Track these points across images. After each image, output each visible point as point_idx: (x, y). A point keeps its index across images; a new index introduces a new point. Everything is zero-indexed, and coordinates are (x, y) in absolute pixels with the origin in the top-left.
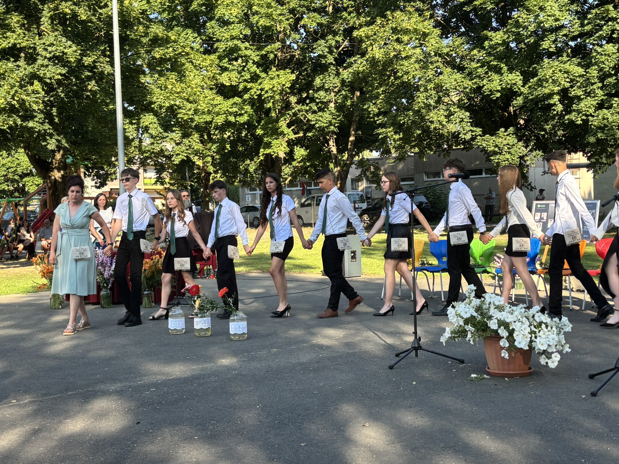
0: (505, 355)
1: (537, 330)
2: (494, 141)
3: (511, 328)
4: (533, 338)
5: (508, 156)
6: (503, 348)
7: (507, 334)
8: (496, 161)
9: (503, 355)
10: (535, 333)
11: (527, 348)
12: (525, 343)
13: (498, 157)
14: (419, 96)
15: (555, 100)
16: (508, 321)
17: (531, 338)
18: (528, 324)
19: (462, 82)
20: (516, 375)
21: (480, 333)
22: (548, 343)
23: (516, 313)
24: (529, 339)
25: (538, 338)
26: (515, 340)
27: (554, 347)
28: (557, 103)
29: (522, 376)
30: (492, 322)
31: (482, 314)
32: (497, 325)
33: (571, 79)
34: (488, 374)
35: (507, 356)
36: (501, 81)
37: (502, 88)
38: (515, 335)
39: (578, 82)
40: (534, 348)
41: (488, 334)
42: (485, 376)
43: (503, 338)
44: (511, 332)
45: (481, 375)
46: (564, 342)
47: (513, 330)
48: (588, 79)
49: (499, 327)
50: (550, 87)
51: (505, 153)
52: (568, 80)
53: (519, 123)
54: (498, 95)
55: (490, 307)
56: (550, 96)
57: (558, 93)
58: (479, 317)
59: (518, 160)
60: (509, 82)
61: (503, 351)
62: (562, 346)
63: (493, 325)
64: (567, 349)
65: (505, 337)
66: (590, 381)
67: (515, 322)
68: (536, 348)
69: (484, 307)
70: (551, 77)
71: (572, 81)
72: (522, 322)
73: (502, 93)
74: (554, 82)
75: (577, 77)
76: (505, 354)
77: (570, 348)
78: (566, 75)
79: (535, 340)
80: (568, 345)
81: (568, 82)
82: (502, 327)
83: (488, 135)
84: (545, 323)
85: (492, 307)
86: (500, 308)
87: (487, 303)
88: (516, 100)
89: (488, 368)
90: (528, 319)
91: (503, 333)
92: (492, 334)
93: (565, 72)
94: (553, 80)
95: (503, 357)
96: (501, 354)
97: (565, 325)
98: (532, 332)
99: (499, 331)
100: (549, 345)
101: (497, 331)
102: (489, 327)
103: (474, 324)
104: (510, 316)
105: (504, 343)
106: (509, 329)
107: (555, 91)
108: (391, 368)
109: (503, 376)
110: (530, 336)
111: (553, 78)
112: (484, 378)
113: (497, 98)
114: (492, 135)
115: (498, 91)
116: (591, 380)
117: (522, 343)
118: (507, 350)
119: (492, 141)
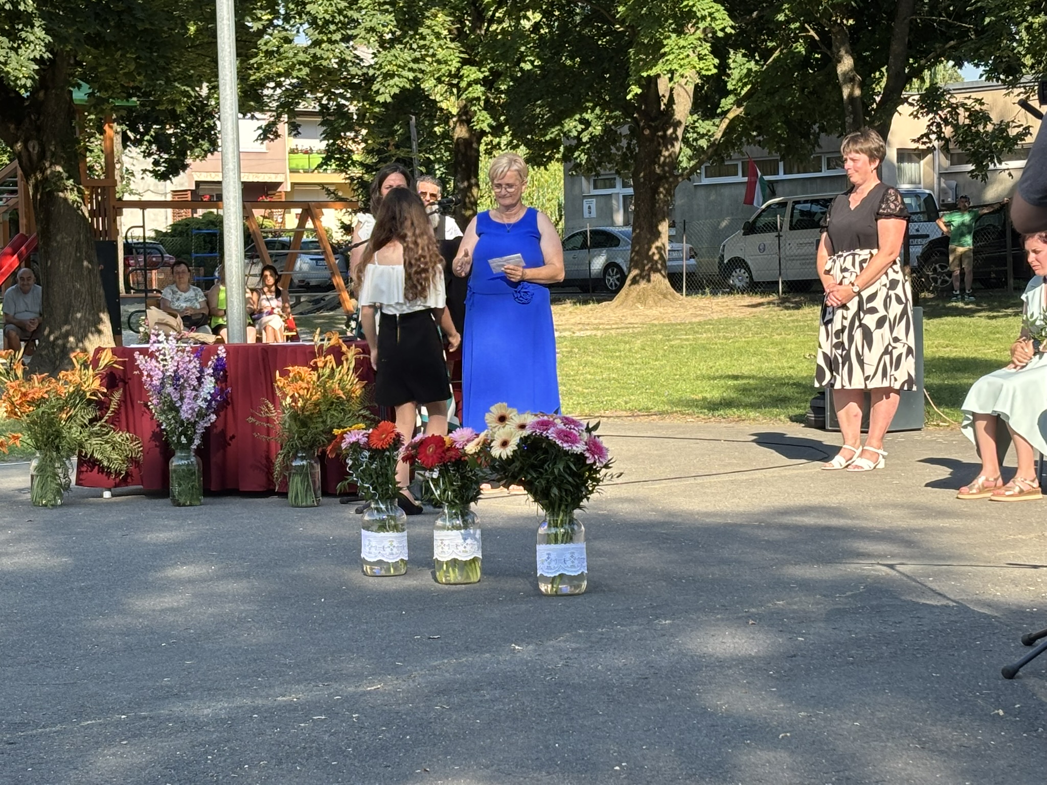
108: (1010, 674)
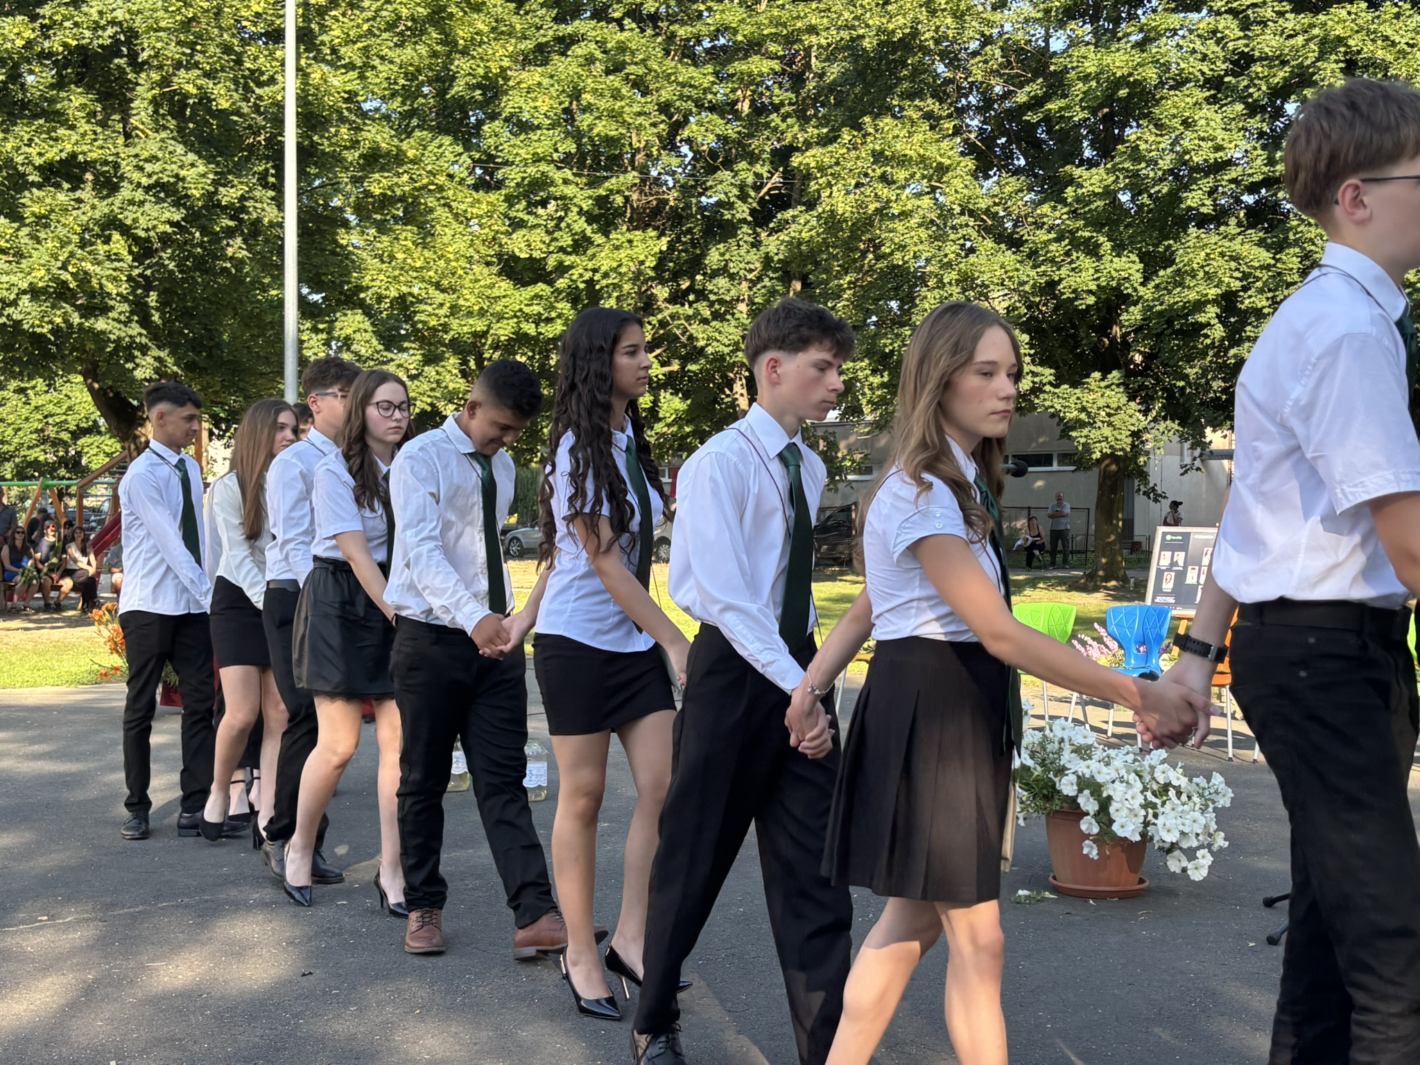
0: (1090, 852)
1: (1158, 801)
2: (1078, 398)
3: (1105, 795)
4: (1150, 817)
5: (1107, 431)
6: (1087, 836)
7: (1097, 808)
8: (1083, 440)
9: (1085, 851)
10: (1154, 806)
11: (1138, 838)
12: (1133, 827)
13: (1085, 431)
14: (926, 297)
15: (1209, 315)
16: (1100, 779)
17: (1146, 817)
18: (1139, 786)
19: (1017, 270)
20: (1111, 894)
21: (1040, 803)
22: (1181, 828)
23: (1117, 763)
24: (1142, 819)
25: (1161, 817)
26: (1112, 821)
27: (1193, 836)
28: (1212, 322)
29: (1125, 896)
30: (1064, 780)
31: (1043, 763)
32: (1075, 787)
33: (1243, 272)
34: (1055, 889)
35: (1094, 854)
36: (1097, 271)
37: (1098, 286)
38: (1112, 810)
39: (1258, 279)
40: (1152, 838)
41: (1056, 805)
42: (1047, 894)
43: (1087, 814)
44: (1105, 804)
45: (1038, 893)
46: (1213, 826)
47: (1109, 798)
48: (1279, 274)
49: (1080, 791)
50: (1201, 288)
51: (1099, 424)
52: (1237, 274)
53: (1132, 361)
54: (1091, 300)
55: (1061, 749)
56: (1199, 306)
57: (1215, 302)
58: (1039, 769)
59: (1129, 440)
60: (1115, 274)
61: (1087, 842)
62: (1210, 835)
63: (1067, 786)
64: (1220, 841)
65: (1092, 813)
66: (1266, 913)
67: (1113, 782)
68: (1156, 838)
69: (1049, 747)
70: (1202, 267)
71: (1245, 276)
72: (1127, 783)
73: (1099, 298)
74: (1208, 277)
75: (1256, 268)
76: (1090, 850)
77: (1225, 839)
78: (1233, 265)
79: (1154, 820)
80: (1222, 834)
81: (1237, 278)
82: (1087, 792)
83: (1066, 386)
84: (1174, 787)
85: (1067, 748)
86: (1083, 752)
87: (1056, 740)
88: (1127, 311)
89: (1054, 878)
90: (1141, 777)
91: (1088, 803)
92: (1065, 805)
93: (1232, 258)
94: (1206, 273)
95: (1087, 855)
96: (1082, 848)
97: (1217, 792)
98: (1147, 805)
99: (1081, 800)
100: (1182, 833)
101: (1074, 799)
102: (1059, 792)
103: (1027, 784)
104: (1105, 770)
105: (1088, 825)
106: (1100, 795)
107: (1210, 297)
109: (1084, 895)
110: (1143, 812)
111: (1207, 269)
112: (1044, 899)
113: (1088, 306)
114: (1074, 384)
115: (1090, 292)
116: (1267, 910)
117: (1127, 827)
118: (1094, 841)
119: (1073, 399)
